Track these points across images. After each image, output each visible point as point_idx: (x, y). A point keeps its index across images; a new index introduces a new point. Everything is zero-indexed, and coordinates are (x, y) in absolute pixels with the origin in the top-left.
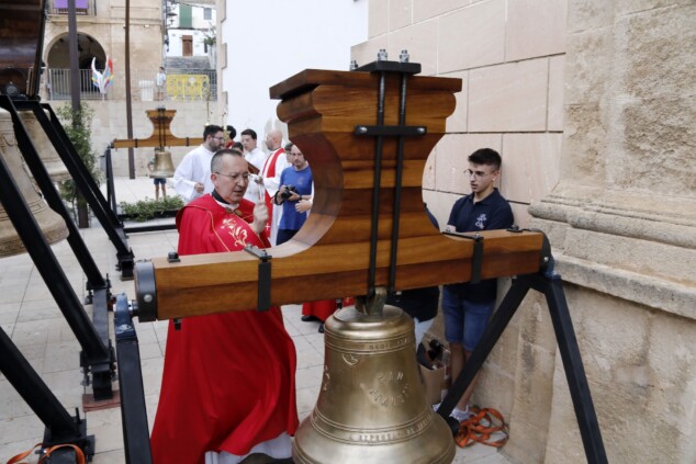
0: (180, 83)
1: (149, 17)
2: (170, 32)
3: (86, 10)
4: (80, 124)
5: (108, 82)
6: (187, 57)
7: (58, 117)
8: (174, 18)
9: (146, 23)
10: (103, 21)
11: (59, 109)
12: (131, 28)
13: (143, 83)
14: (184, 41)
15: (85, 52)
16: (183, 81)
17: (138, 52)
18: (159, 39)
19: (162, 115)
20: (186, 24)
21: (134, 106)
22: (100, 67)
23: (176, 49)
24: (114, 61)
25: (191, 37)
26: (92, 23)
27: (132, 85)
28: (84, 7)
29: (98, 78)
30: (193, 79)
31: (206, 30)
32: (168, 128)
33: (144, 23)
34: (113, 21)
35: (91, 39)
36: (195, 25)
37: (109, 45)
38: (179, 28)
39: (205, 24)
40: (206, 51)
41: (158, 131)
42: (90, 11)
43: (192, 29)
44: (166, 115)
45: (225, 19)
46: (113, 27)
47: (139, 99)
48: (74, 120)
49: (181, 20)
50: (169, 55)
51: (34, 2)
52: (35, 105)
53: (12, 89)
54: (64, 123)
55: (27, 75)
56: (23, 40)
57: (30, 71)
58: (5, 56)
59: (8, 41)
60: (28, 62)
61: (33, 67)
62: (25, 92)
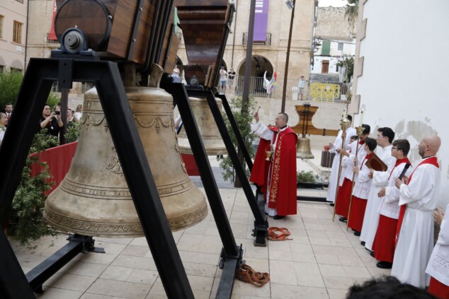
0: (319, 90)
1: (304, 46)
2: (315, 58)
3: (264, 42)
4: (247, 112)
5: (272, 87)
6: (324, 74)
7: (230, 105)
8: (319, 47)
9: (301, 50)
10: (274, 49)
11: (233, 100)
12: (291, 53)
13: (294, 89)
14: (323, 63)
15: (261, 68)
16: (322, 88)
17: (294, 68)
18: (308, 60)
19: (307, 109)
20: (326, 53)
21: (287, 102)
22: (269, 77)
23: (318, 69)
24: (278, 73)
25: (328, 61)
26: (267, 50)
27: (287, 89)
28: (264, 40)
29: (267, 83)
30: (328, 87)
31: (339, 57)
32: (311, 120)
33: (299, 50)
34: (280, 49)
35: (265, 60)
36: (331, 54)
37: (276, 64)
38: (321, 56)
39: (339, 53)
40: (337, 70)
41: (302, 122)
42: (267, 42)
43: (329, 56)
44: (311, 110)
45: (365, 37)
46: (280, 52)
47: (291, 98)
48: (243, 108)
49: (323, 50)
50: (313, 72)
51: (221, 17)
52: (209, 94)
53: (194, 81)
54: (236, 110)
55: (207, 71)
56: (210, 46)
57: (210, 68)
58: (196, 57)
59: (200, 47)
60: (211, 62)
61: (213, 66)
62: (203, 84)
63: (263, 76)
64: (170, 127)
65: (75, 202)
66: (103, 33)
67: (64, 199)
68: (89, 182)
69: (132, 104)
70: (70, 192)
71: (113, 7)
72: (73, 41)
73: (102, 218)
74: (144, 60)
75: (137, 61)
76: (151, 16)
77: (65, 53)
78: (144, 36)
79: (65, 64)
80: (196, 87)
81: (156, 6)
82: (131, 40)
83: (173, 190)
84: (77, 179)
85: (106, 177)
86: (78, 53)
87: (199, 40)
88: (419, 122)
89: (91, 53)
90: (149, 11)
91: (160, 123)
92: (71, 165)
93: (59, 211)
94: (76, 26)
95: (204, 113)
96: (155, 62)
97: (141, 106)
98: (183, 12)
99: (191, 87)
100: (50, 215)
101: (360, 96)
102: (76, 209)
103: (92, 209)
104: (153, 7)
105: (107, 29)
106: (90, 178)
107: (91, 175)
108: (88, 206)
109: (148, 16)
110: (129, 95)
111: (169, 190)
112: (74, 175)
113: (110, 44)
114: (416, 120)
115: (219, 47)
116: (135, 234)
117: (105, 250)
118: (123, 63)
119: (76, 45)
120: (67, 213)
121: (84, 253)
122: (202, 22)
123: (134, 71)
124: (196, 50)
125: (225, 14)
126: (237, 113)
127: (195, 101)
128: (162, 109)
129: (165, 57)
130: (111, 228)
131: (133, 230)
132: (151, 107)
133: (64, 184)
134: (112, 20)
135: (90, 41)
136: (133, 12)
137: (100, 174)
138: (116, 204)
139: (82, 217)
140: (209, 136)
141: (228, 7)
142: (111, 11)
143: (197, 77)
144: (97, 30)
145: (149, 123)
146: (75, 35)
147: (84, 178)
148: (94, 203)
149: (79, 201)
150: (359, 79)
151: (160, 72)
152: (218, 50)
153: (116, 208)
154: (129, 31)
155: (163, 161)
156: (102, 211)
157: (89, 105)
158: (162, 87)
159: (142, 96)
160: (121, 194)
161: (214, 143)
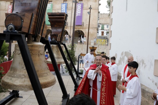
1: (95, 27)
2: (99, 31)
6: (102, 36)
8: (100, 27)
10: (85, 28)
13: (92, 41)
14: (102, 32)
15: (80, 34)
18: (96, 31)
20: (103, 29)
21: (89, 46)
23: (100, 34)
25: (104, 32)
26: (82, 28)
27: (89, 41)
28: (81, 25)
30: (103, 40)
31: (107, 30)
32: (95, 52)
33: (93, 28)
35: (82, 32)
36: (105, 29)
37: (85, 33)
38: (101, 30)
39: (107, 29)
40: (107, 35)
43: (104, 30)
45: (112, 24)
46: (87, 29)
47: (90, 44)
50: (98, 35)
51: (63, 18)
52: (58, 44)
53: (53, 39)
54: (69, 49)
55: (58, 36)
56: (59, 28)
57: (59, 35)
58: (54, 31)
59: (56, 28)
60: (60, 33)
62: (57, 40)
63: (81, 37)
64: (43, 55)
65: (11, 79)
66: (20, 25)
67: (8, 78)
68: (16, 73)
69: (30, 48)
70: (9, 76)
71: (23, 17)
72: (10, 28)
73: (20, 84)
74: (35, 33)
75: (32, 34)
77: (8, 31)
78: (34, 26)
79: (8, 35)
80: (54, 41)
81: (38, 16)
82: (30, 27)
83: (44, 75)
84: (12, 72)
85: (21, 71)
86: (12, 32)
87: (56, 26)
88: (128, 52)
89: (16, 32)
90: (36, 18)
91: (39, 53)
92: (10, 67)
93: (6, 82)
94: (12, 23)
95: (58, 50)
96: (38, 34)
97: (33, 48)
99: (53, 41)
100: (3, 84)
101: (111, 43)
102: (11, 81)
103: (16, 82)
104: (37, 17)
105: (21, 24)
106: (16, 71)
107: (17, 70)
108: (15, 81)
109: (36, 19)
110: (28, 44)
111: (42, 75)
112: (11, 70)
113: (22, 29)
114: (127, 51)
115: (62, 28)
116: (31, 89)
117: (23, 97)
118: (27, 35)
119: (11, 29)
120: (8, 83)
121: (15, 98)
122: (56, 20)
123: (31, 37)
124: (55, 29)
125: (64, 17)
126: (70, 50)
127: (54, 46)
128: (40, 49)
129: (42, 32)
130: (24, 88)
132: (36, 48)
133: (8, 73)
134: (23, 21)
135: (16, 28)
136: (30, 19)
137: (20, 70)
138: (25, 80)
139: (13, 84)
140: (59, 58)
141: (65, 15)
142: (23, 19)
143: (55, 38)
144: (18, 24)
145: (36, 53)
146: (11, 26)
147: (14, 71)
148: (17, 79)
149: (12, 79)
150: (111, 38)
151: (40, 37)
152: (62, 29)
153: (25, 81)
154: (29, 24)
155: (40, 66)
156: (20, 82)
157: (16, 48)
158: (41, 42)
159: (34, 45)
160: (26, 76)
161: (61, 60)
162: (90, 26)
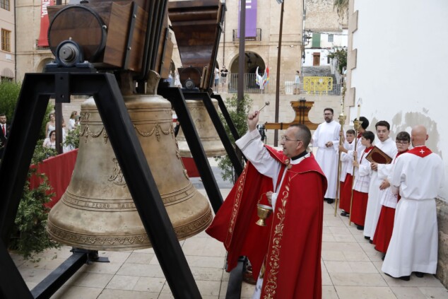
0: (313, 83)
1: (294, 40)
2: (306, 51)
3: (255, 38)
4: (242, 110)
5: (265, 82)
6: (316, 67)
7: (226, 104)
8: (310, 40)
9: (292, 44)
10: (265, 44)
11: (228, 99)
12: (282, 48)
13: (287, 83)
14: (314, 56)
15: (253, 64)
16: (315, 81)
17: (286, 63)
18: (299, 55)
19: (303, 105)
20: (316, 45)
21: (281, 97)
22: (261, 72)
23: (309, 61)
24: (270, 68)
25: (319, 53)
26: (258, 46)
27: (281, 84)
28: (254, 35)
29: (260, 79)
30: (321, 80)
31: (330, 48)
32: (307, 115)
33: (290, 44)
34: (271, 44)
35: (257, 56)
36: (322, 46)
37: (268, 59)
38: (312, 48)
39: (330, 45)
40: (329, 62)
41: (299, 117)
42: (257, 38)
43: (320, 48)
44: (306, 105)
45: (357, 29)
46: (271, 47)
47: (285, 93)
48: (238, 107)
49: (313, 43)
50: (304, 65)
51: (212, 17)
52: (205, 96)
53: (189, 83)
54: (232, 109)
55: (202, 72)
56: (204, 47)
57: (204, 69)
58: (189, 59)
59: (193, 48)
60: (205, 63)
61: (207, 67)
62: (198, 86)
63: (255, 72)
64: (170, 134)
65: (78, 216)
66: (99, 43)
67: (68, 213)
68: (91, 195)
69: (131, 113)
70: (72, 205)
71: (107, 17)
72: (68, 54)
73: (107, 232)
74: (140, 67)
75: (133, 69)
76: (145, 23)
77: (61, 66)
78: (139, 43)
79: (62, 78)
80: (192, 90)
81: (149, 12)
82: (126, 48)
83: (177, 198)
84: (79, 192)
85: (108, 189)
86: (74, 66)
87: (191, 42)
88: (417, 113)
89: (87, 65)
90: (143, 17)
91: (160, 131)
92: (72, 178)
93: (63, 226)
94: (70, 38)
95: (201, 115)
96: (151, 69)
97: (141, 115)
98: (174, 14)
99: (187, 89)
100: (54, 230)
101: (355, 89)
102: (80, 223)
103: (96, 223)
104: (147, 13)
105: (102, 40)
106: (92, 190)
107: (93, 188)
108: (92, 220)
109: (142, 23)
110: (128, 104)
111: (173, 198)
112: (75, 188)
113: (106, 55)
114: (414, 111)
115: (213, 47)
116: (143, 246)
118: (119, 72)
119: (71, 58)
120: (71, 228)
122: (194, 23)
123: (130, 79)
124: (190, 51)
125: (216, 14)
126: (233, 112)
127: (191, 103)
128: (160, 117)
129: (161, 63)
130: (117, 242)
131: (139, 242)
132: (150, 115)
133: (66, 197)
134: (107, 30)
135: (86, 53)
136: (127, 20)
137: (103, 186)
138: (120, 217)
139: (87, 232)
140: (207, 138)
141: (220, 6)
142: (105, 21)
143: (192, 80)
144: (92, 40)
145: (149, 132)
146: (70, 48)
147: (86, 190)
148: (98, 216)
149: (82, 215)
150: (353, 71)
151: (157, 78)
152: (211, 51)
153: (121, 220)
154: (123, 39)
155: (165, 169)
156: (106, 224)
157: (87, 116)
158: (159, 93)
159: (141, 105)
160: (125, 206)
161: (212, 144)
162: (283, 39)
